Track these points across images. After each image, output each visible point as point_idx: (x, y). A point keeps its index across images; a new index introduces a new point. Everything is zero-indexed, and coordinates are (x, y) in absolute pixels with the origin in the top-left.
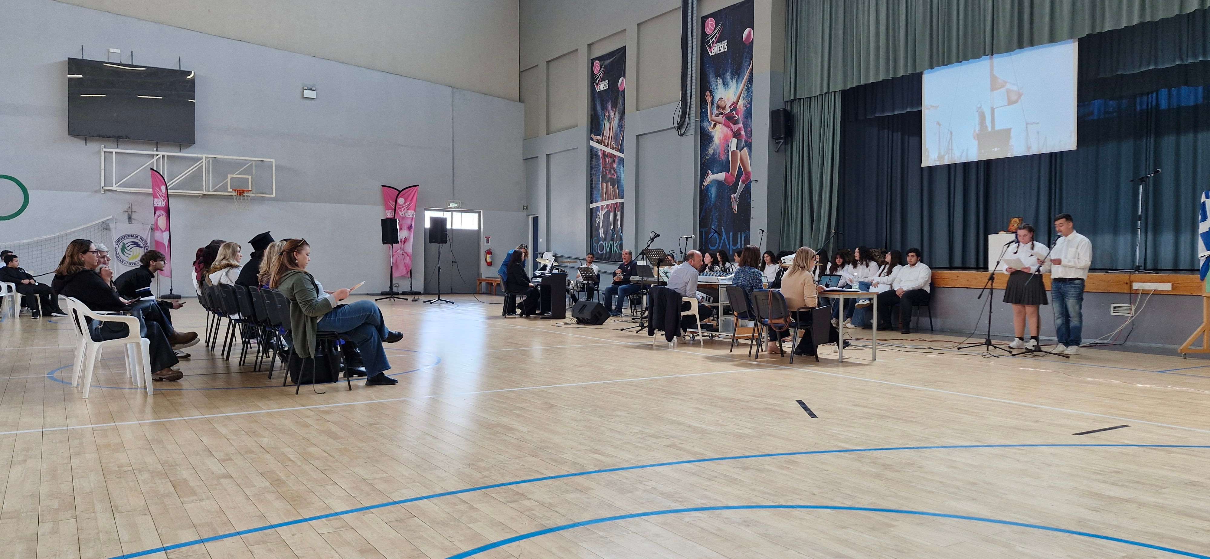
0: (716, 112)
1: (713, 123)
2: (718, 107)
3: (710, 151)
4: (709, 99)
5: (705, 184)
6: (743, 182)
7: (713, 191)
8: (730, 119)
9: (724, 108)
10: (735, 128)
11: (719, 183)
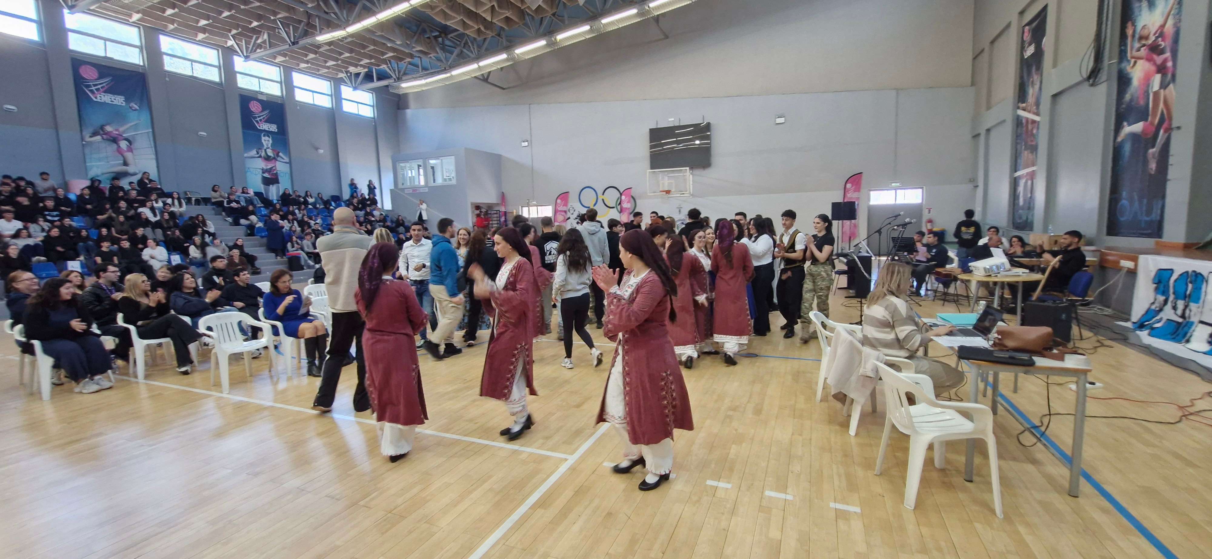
0: (1137, 45)
1: (1133, 61)
2: (1141, 38)
3: (1128, 97)
4: (1129, 32)
5: (1119, 139)
6: (1165, 131)
7: (1127, 148)
8: (1155, 49)
9: (1147, 38)
10: (1159, 59)
11: (1134, 137)
